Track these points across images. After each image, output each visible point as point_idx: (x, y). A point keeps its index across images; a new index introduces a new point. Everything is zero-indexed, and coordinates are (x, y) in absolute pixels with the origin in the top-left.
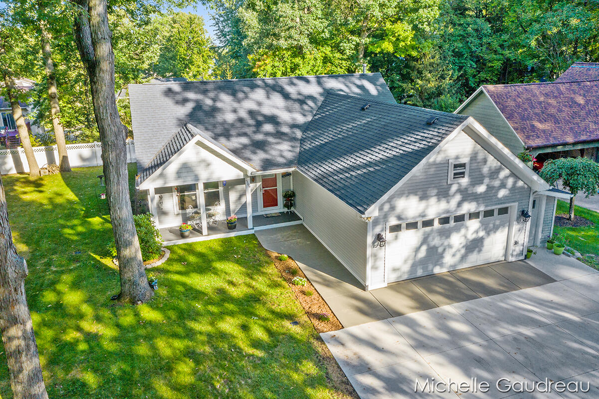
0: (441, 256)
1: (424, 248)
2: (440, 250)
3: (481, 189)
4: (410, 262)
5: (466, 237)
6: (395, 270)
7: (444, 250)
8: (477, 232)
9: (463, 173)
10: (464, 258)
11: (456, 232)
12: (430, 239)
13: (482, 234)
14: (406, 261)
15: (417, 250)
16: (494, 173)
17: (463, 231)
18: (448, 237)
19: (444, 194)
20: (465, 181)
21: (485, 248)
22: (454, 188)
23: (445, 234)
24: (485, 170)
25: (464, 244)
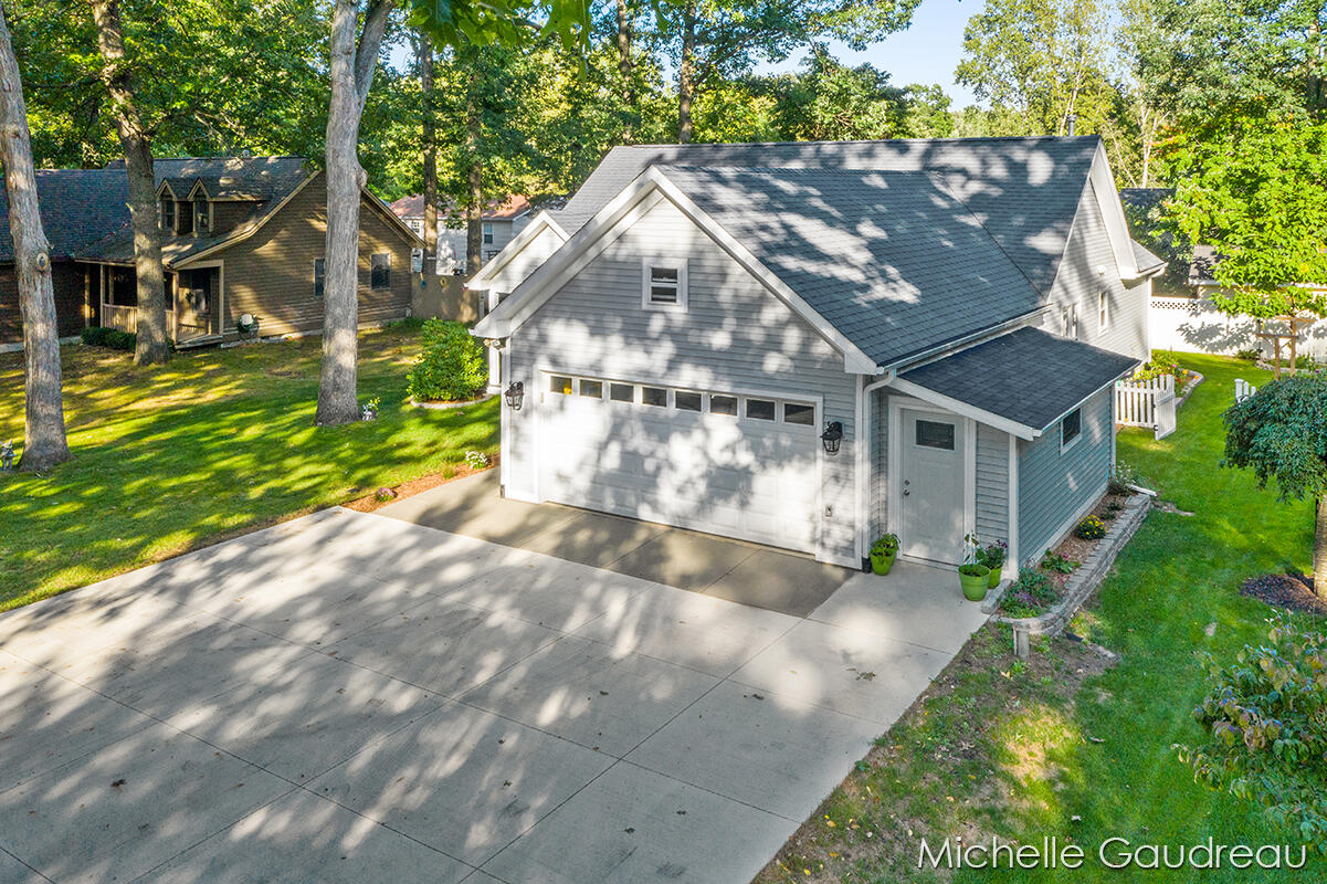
0: (651, 481)
1: (614, 449)
2: (649, 465)
3: (720, 339)
4: (589, 471)
5: (705, 454)
6: (562, 478)
7: (658, 468)
8: (731, 448)
9: (673, 292)
10: (704, 505)
11: (682, 432)
12: (626, 431)
13: (745, 458)
14: (581, 466)
15: (602, 447)
16: (748, 309)
17: (698, 436)
18: (664, 439)
19: (636, 333)
20: (678, 311)
21: (757, 501)
22: (657, 324)
23: (660, 431)
24: (725, 295)
25: (703, 469)
